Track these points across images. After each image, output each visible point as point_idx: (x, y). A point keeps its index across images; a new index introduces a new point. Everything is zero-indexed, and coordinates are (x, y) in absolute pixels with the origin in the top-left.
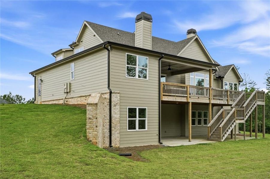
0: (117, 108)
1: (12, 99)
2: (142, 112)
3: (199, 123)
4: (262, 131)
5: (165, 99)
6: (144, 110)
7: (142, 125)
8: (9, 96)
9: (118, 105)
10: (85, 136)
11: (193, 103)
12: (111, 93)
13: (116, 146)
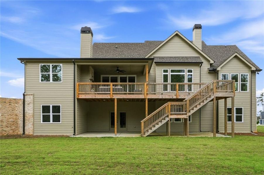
0: (30, 106)
5: (82, 97)
6: (58, 107)
9: (32, 104)
12: (24, 95)
13: (30, 134)
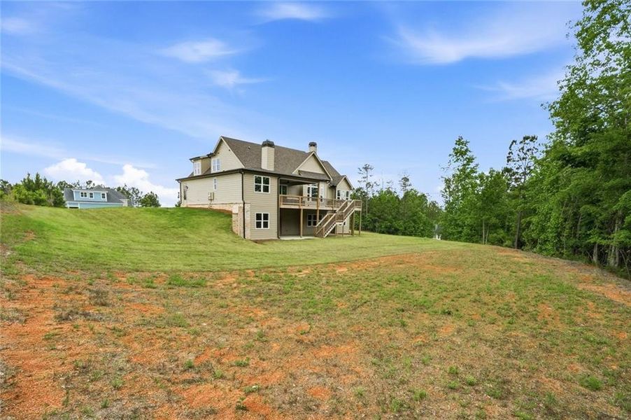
0: (248, 213)
1: (127, 192)
2: (266, 217)
3: (310, 224)
4: (358, 229)
5: (282, 207)
6: (267, 215)
7: (266, 225)
8: (123, 189)
9: (249, 211)
10: (232, 231)
11: (304, 210)
12: (244, 203)
13: (248, 238)
